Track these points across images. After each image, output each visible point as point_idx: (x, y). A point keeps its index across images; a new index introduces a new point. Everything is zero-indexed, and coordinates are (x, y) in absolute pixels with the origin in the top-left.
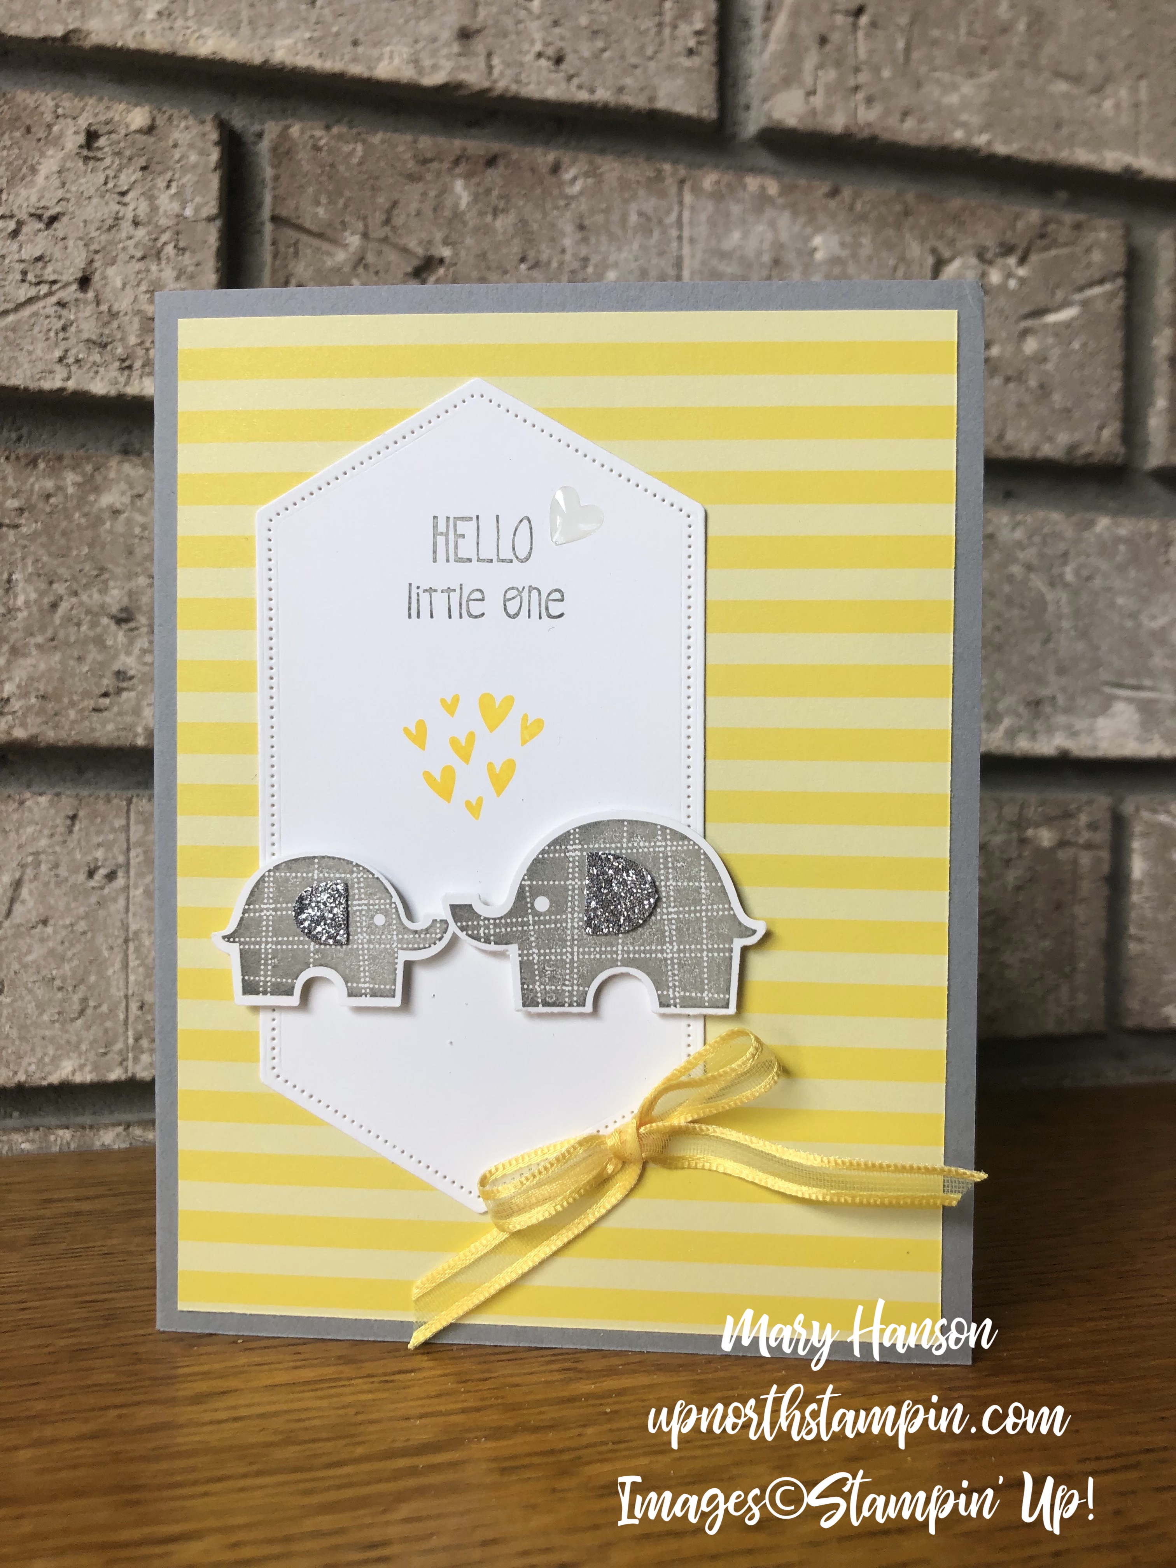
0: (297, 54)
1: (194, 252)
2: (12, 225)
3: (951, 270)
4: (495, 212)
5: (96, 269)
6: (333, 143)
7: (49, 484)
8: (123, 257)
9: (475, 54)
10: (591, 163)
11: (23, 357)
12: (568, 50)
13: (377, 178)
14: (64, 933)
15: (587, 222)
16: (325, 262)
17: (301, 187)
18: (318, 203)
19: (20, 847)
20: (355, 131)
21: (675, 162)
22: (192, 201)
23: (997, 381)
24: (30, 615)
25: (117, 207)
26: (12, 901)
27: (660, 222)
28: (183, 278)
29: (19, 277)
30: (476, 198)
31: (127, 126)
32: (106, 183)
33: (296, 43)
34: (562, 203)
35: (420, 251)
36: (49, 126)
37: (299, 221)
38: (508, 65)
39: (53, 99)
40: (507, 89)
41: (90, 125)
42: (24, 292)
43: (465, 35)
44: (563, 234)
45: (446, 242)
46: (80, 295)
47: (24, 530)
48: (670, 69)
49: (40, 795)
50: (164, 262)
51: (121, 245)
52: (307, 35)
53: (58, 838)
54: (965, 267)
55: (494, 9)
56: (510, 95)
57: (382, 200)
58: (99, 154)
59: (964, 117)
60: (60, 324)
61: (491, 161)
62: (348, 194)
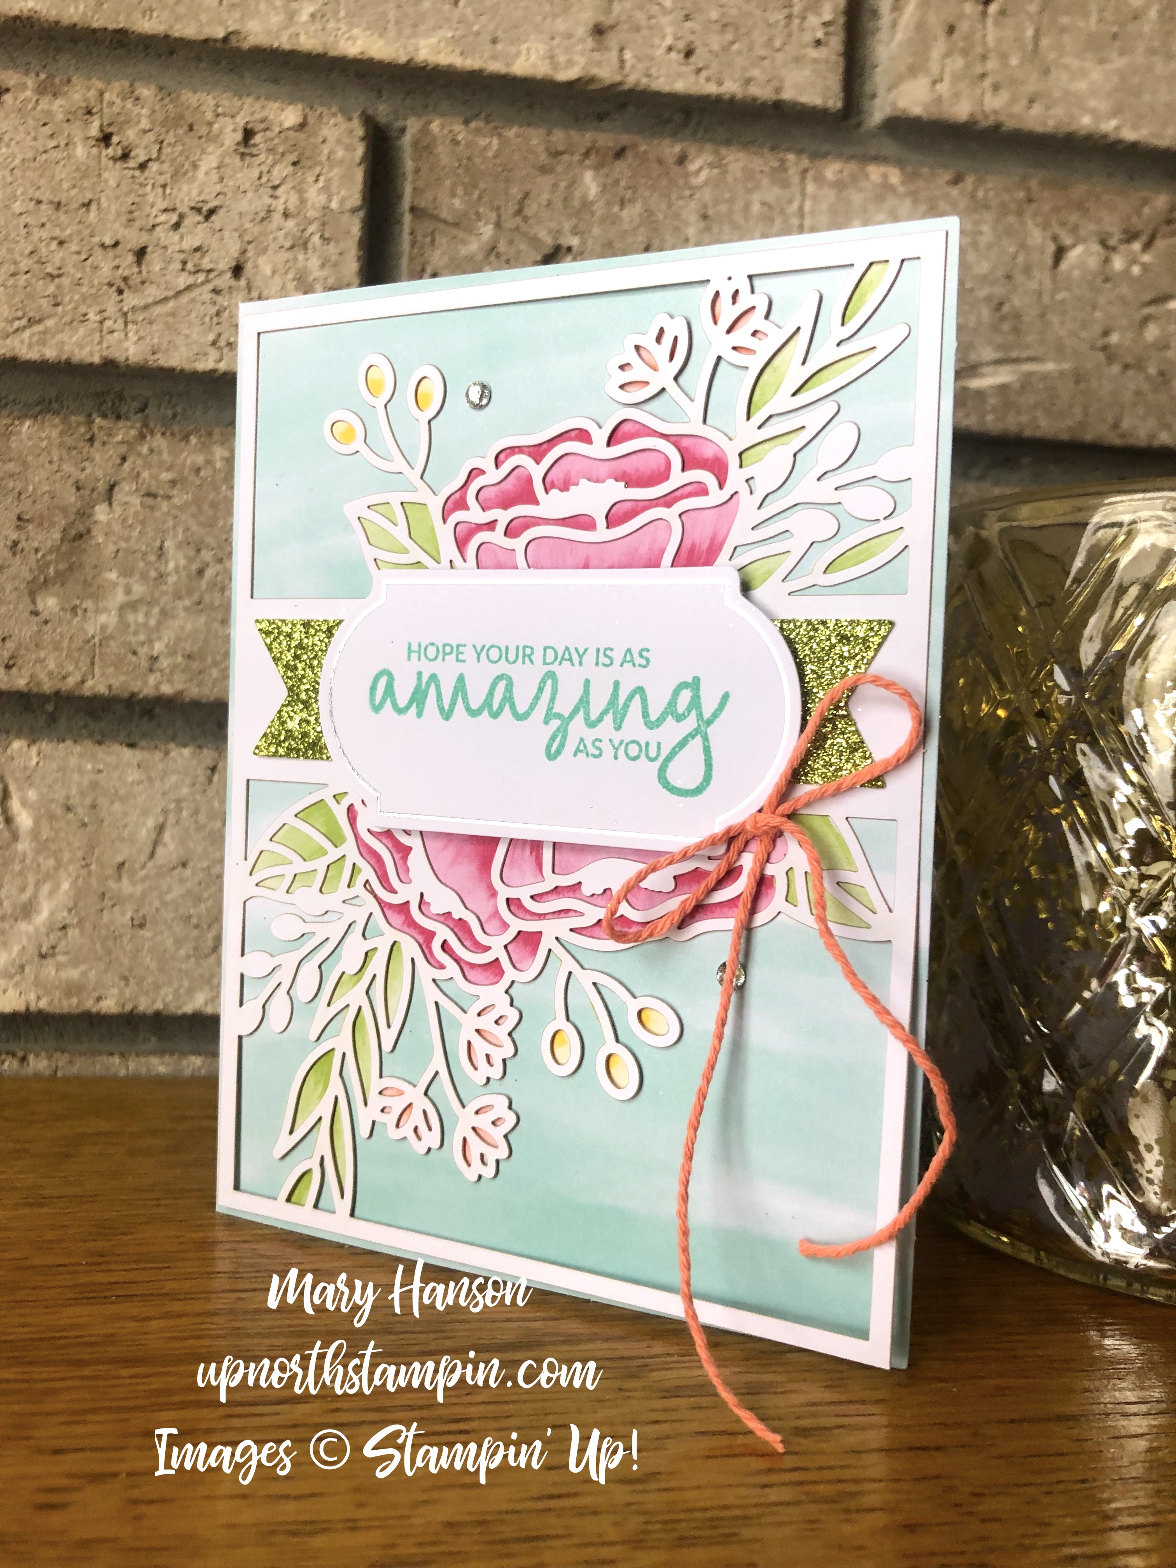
0: (440, 53)
1: (338, 242)
2: (174, 218)
3: (1074, 255)
4: (622, 203)
5: (248, 259)
6: (470, 137)
7: (200, 459)
8: (273, 247)
9: (607, 49)
10: (717, 153)
11: (180, 341)
12: (698, 44)
13: (511, 170)
14: (201, 875)
15: (711, 212)
16: (458, 251)
17: (439, 179)
18: (454, 195)
19: (164, 794)
20: (492, 125)
21: (800, 152)
22: (338, 193)
23: (1116, 369)
24: (179, 579)
25: (269, 201)
26: (156, 844)
27: (782, 212)
28: (327, 265)
29: (179, 266)
30: (604, 188)
31: (281, 125)
32: (260, 178)
33: (439, 42)
34: (687, 193)
35: (549, 241)
36: (210, 124)
37: (436, 212)
38: (639, 59)
39: (214, 98)
40: (637, 83)
41: (247, 123)
42: (183, 280)
43: (599, 31)
44: (687, 224)
45: (574, 232)
46: (233, 282)
47: (176, 501)
48: (798, 60)
49: (185, 746)
50: (310, 251)
51: (271, 237)
52: (450, 35)
53: (198, 787)
54: (1087, 253)
55: (628, 5)
56: (641, 88)
57: (515, 191)
58: (255, 151)
59: (1093, 103)
60: (214, 310)
61: (620, 153)
62: (482, 185)
